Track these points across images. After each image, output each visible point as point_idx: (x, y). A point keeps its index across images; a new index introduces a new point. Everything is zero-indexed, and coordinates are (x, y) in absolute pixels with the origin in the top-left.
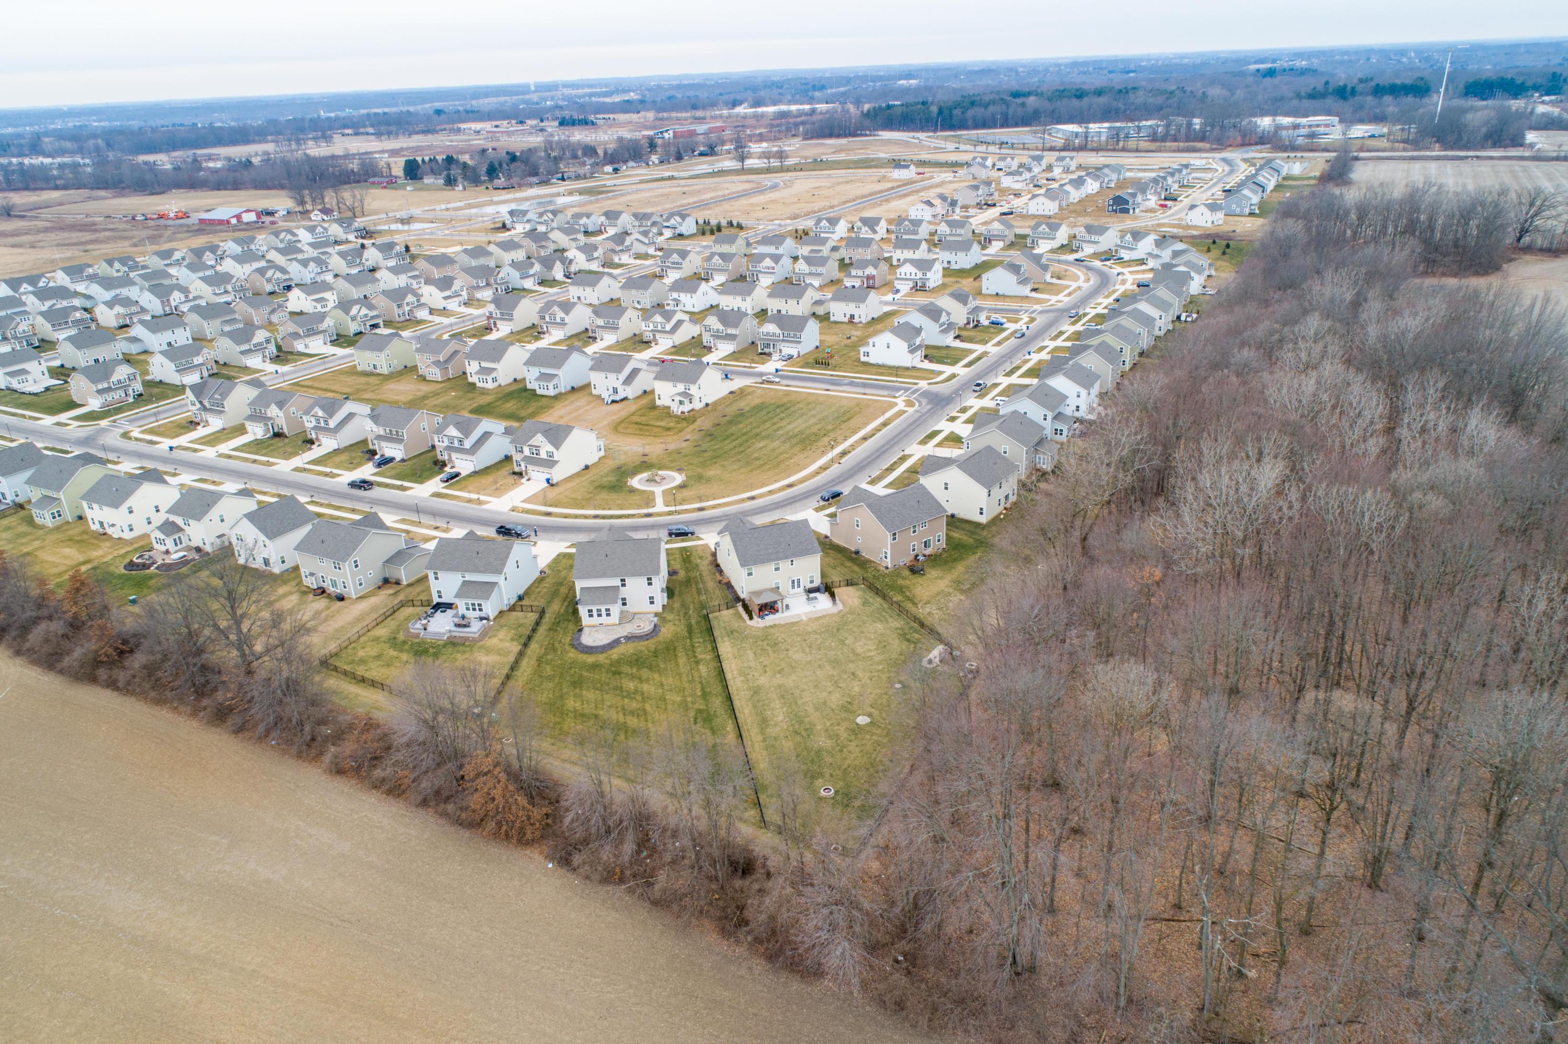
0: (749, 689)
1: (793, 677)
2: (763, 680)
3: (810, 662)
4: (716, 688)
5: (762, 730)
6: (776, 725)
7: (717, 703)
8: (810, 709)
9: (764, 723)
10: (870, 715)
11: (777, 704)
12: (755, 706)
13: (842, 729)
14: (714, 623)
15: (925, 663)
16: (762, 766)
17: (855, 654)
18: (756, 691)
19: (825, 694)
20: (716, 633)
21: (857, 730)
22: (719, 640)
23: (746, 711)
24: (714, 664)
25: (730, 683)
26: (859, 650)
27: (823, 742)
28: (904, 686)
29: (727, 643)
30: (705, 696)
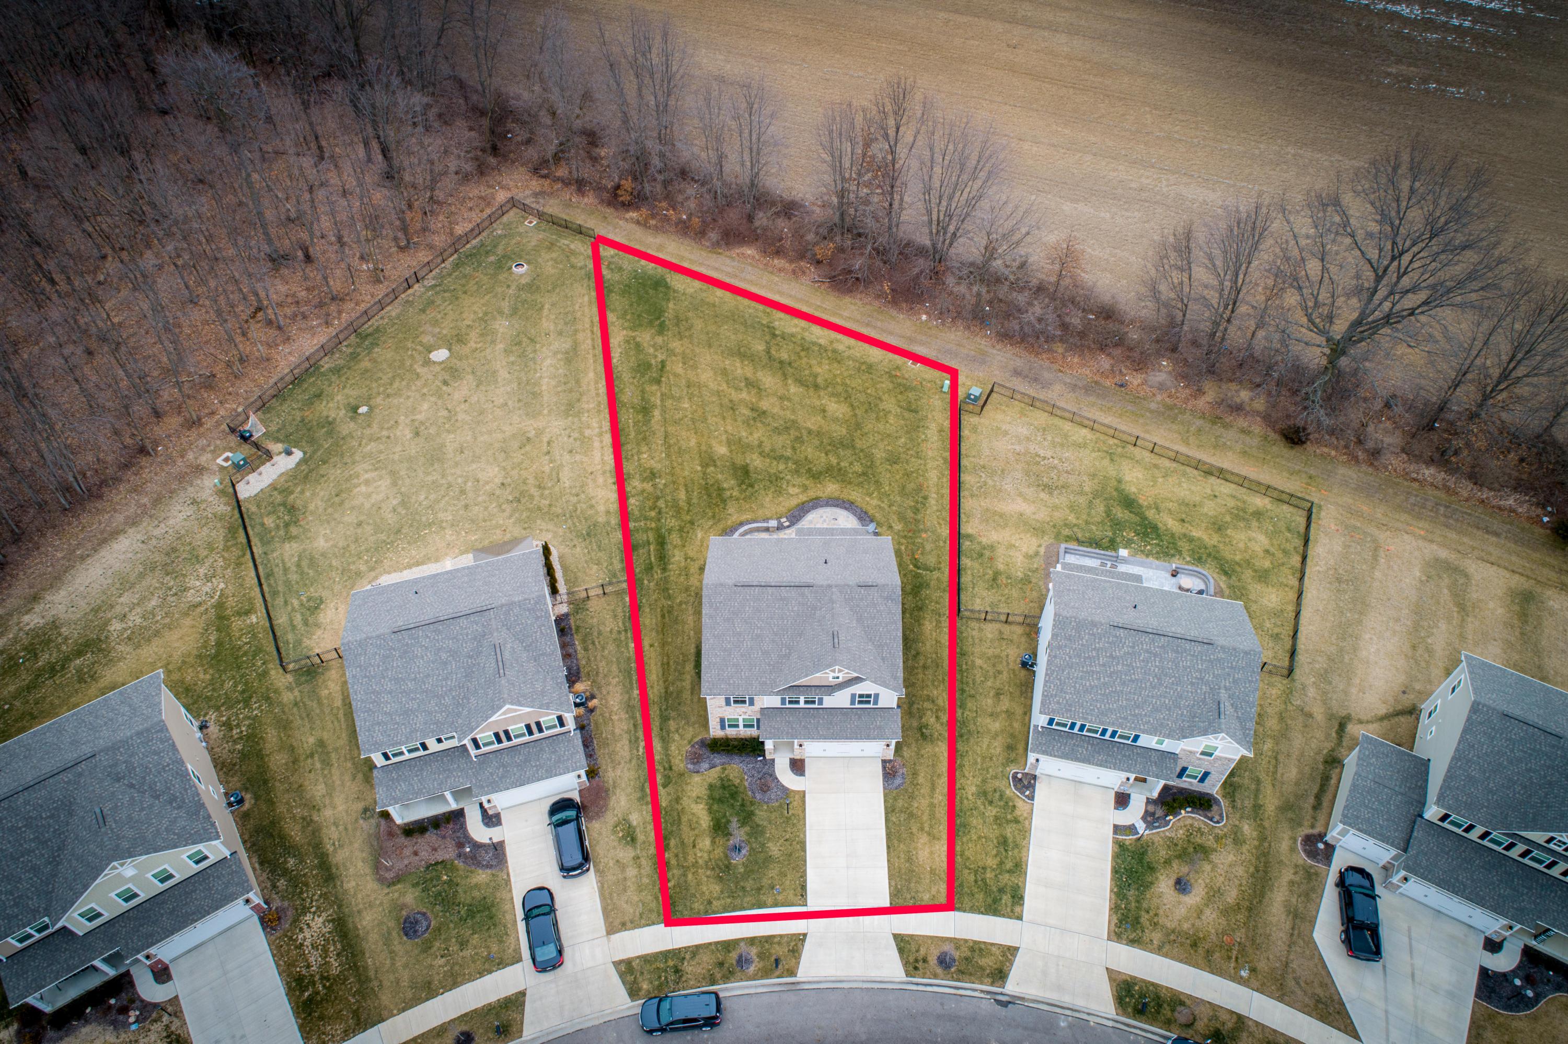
0: (579, 414)
1: (509, 430)
2: (555, 426)
3: (476, 458)
4: (627, 418)
5: (575, 347)
6: (555, 353)
7: (628, 394)
8: (503, 374)
9: (571, 356)
10: (428, 362)
11: (546, 385)
12: (578, 382)
13: (472, 344)
14: (618, 565)
15: (298, 455)
16: (586, 298)
17: (392, 473)
18: (570, 409)
19: (474, 399)
20: (619, 535)
21: (456, 340)
22: (615, 520)
23: (591, 375)
24: (628, 467)
25: (607, 425)
26: (385, 483)
27: (502, 326)
28: (355, 409)
29: (601, 508)
30: (645, 410)
